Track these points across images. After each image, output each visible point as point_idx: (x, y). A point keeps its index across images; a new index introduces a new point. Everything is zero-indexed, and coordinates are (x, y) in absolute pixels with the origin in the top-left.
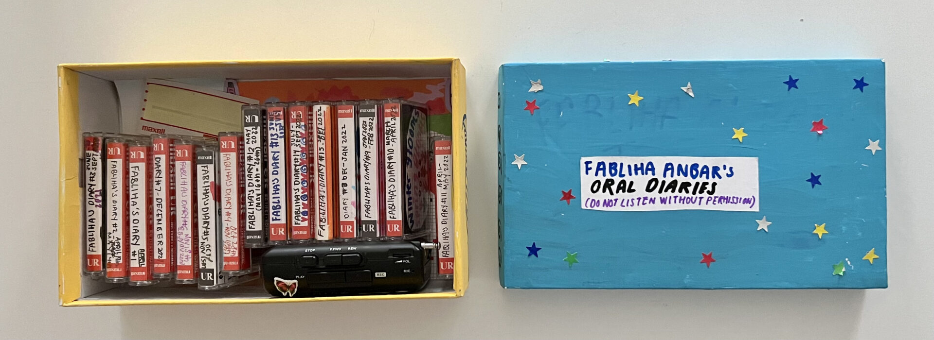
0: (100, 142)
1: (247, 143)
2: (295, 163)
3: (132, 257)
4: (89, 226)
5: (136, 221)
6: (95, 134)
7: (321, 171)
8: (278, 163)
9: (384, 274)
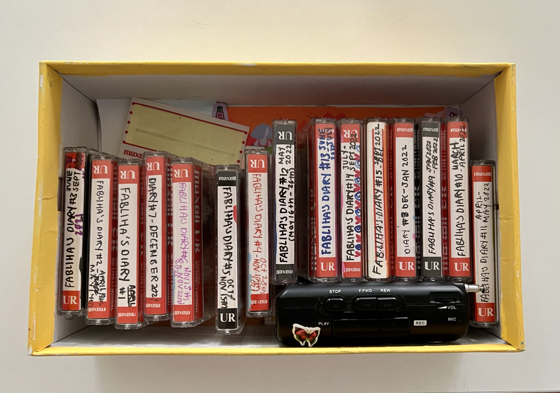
0: (84, 159)
1: (280, 163)
2: (347, 189)
3: (119, 295)
4: (67, 256)
5: (126, 253)
6: (78, 149)
7: (378, 198)
8: (329, 187)
9: (424, 323)
